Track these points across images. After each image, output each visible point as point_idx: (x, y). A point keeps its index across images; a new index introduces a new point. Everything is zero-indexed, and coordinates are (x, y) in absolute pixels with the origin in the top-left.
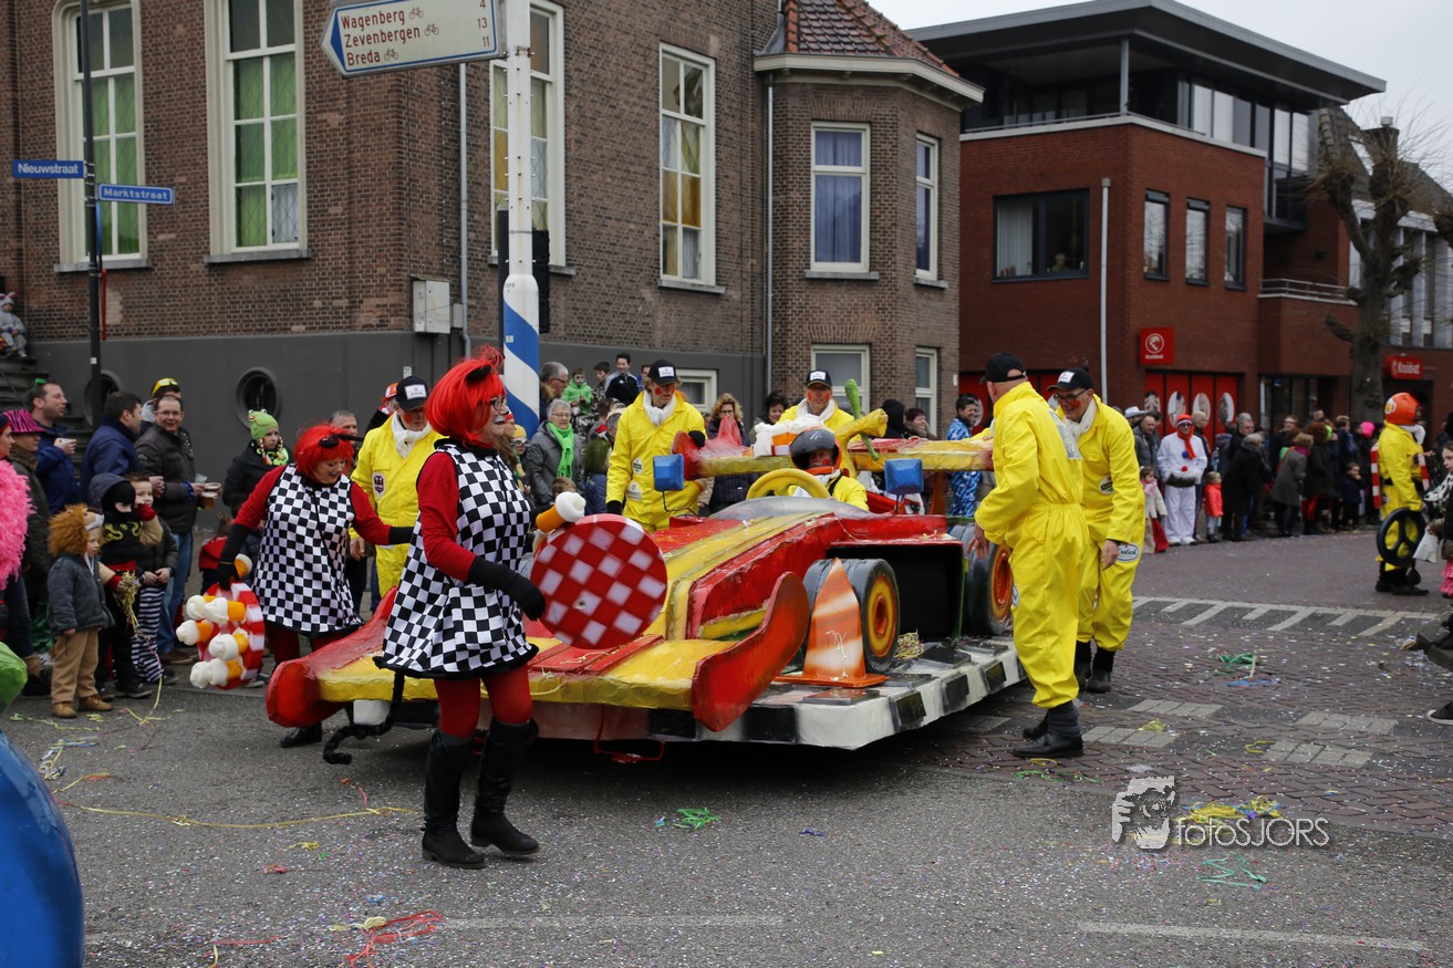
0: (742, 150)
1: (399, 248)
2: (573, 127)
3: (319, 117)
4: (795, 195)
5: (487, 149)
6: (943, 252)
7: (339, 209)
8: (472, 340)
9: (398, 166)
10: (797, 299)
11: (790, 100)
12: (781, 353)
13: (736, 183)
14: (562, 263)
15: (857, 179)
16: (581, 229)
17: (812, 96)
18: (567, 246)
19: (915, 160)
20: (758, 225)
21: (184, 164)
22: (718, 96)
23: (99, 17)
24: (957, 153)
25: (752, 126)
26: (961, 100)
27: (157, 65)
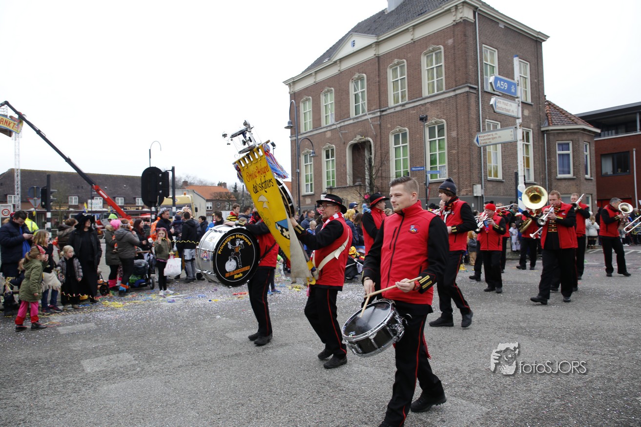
0: (539, 149)
1: (470, 178)
2: (503, 148)
3: (451, 151)
4: (553, 159)
5: (486, 155)
6: (592, 171)
8: (486, 198)
9: (470, 161)
10: (554, 184)
11: (550, 137)
13: (538, 157)
14: (501, 178)
15: (568, 155)
16: (505, 171)
17: (556, 135)
18: (503, 175)
19: (584, 148)
20: (543, 166)
21: (419, 163)
22: (533, 137)
23: (399, 134)
24: (594, 146)
25: (541, 143)
26: (595, 133)
27: (412, 143)
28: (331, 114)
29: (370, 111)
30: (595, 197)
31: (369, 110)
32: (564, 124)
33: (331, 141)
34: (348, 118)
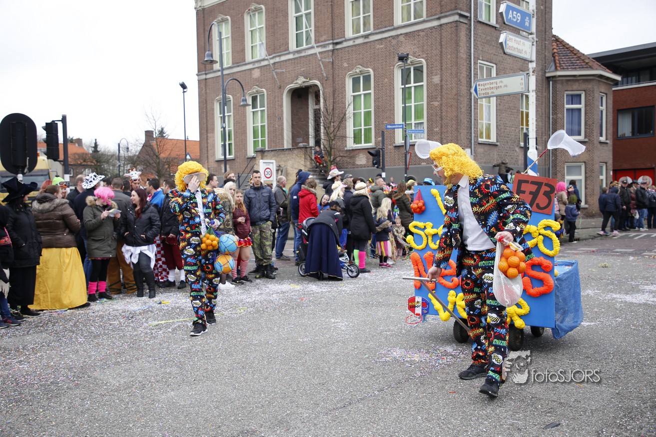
0: (542, 102)
2: (498, 100)
3: (431, 103)
4: (559, 115)
5: (477, 109)
6: (608, 131)
7: (438, 129)
9: (457, 117)
11: (558, 85)
12: (555, 166)
13: (540, 113)
14: (495, 141)
15: (580, 110)
16: (500, 130)
17: (565, 83)
18: (497, 136)
19: (599, 102)
20: (547, 125)
23: (360, 77)
24: (612, 98)
25: (545, 94)
26: (613, 80)
27: (378, 90)
28: (260, 45)
29: (319, 42)
30: (610, 167)
31: (317, 41)
32: (575, 68)
33: (259, 82)
34: (285, 50)
